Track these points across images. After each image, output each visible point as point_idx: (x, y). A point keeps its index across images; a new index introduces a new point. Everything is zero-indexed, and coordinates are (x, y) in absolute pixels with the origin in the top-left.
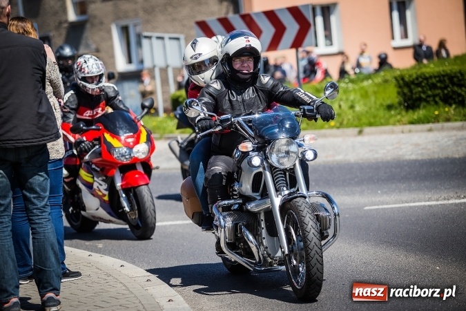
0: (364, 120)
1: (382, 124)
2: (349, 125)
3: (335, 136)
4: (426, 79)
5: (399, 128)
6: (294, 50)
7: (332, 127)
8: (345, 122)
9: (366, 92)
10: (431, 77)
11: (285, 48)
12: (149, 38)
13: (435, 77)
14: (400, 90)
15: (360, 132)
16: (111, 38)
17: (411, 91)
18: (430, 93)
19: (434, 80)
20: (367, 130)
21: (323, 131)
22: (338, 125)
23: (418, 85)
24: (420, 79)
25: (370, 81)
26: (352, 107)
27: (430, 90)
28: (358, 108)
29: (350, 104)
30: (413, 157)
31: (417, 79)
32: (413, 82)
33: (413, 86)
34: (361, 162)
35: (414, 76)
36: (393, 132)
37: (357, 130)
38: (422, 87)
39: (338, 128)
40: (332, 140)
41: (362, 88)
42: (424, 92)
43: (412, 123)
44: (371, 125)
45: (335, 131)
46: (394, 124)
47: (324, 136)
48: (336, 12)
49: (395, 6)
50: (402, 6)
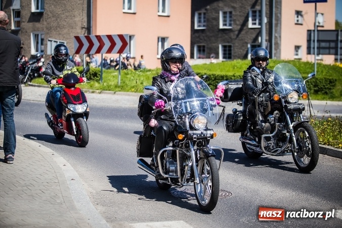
3: (134, 96)
6: (119, 54)
8: (139, 90)
9: (149, 77)
11: (114, 53)
12: (51, 41)
16: (30, 39)
21: (128, 93)
22: (135, 91)
25: (150, 72)
26: (142, 83)
28: (145, 84)
29: (141, 81)
40: (132, 97)
41: (147, 75)
45: (133, 93)
47: (129, 95)
48: (134, 39)
49: (160, 39)
50: (163, 40)
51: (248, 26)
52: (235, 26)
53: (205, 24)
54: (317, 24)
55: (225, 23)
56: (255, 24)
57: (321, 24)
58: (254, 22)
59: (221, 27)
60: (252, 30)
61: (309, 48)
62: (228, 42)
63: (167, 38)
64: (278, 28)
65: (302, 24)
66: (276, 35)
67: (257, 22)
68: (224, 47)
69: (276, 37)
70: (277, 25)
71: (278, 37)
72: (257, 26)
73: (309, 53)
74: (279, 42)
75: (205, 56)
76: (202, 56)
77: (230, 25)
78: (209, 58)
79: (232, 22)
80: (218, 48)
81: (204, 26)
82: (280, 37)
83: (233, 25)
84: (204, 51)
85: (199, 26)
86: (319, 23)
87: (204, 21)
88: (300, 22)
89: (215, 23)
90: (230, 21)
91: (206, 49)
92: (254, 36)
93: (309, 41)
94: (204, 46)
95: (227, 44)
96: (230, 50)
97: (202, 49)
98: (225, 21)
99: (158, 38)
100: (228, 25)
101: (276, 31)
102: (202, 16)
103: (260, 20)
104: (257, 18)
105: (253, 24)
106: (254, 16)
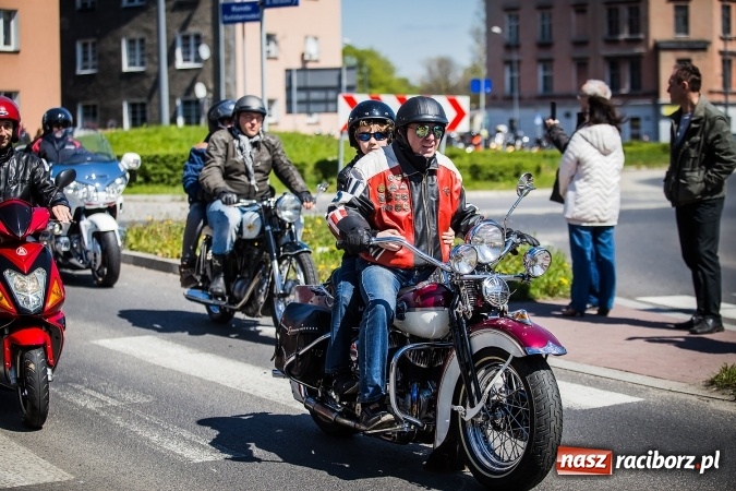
51: (174, 65)
52: (151, 66)
53: (96, 63)
54: (306, 57)
55: (133, 60)
56: (188, 61)
57: (314, 58)
58: (186, 57)
59: (126, 68)
60: (183, 74)
61: (289, 102)
62: (140, 96)
63: (16, 92)
64: (231, 68)
65: (275, 58)
66: (229, 80)
67: (192, 57)
68: (133, 107)
69: (227, 85)
70: (228, 61)
71: (232, 86)
72: (191, 65)
73: (289, 111)
74: (233, 92)
75: (97, 124)
76: (91, 124)
77: (142, 64)
78: (104, 127)
79: (146, 59)
80: (121, 108)
81: (93, 67)
82: (235, 83)
83: (146, 65)
84: (94, 115)
85: (85, 68)
86: (311, 55)
87: (94, 59)
88: (272, 54)
89: (113, 61)
90: (142, 56)
91: (98, 111)
92: (187, 83)
93: (289, 89)
94: (95, 107)
95: (137, 100)
96: (144, 112)
97: (91, 110)
98: (131, 56)
100: (138, 63)
101: (227, 73)
102: (90, 48)
103: (197, 53)
104: (192, 49)
105: (184, 60)
106: (186, 46)
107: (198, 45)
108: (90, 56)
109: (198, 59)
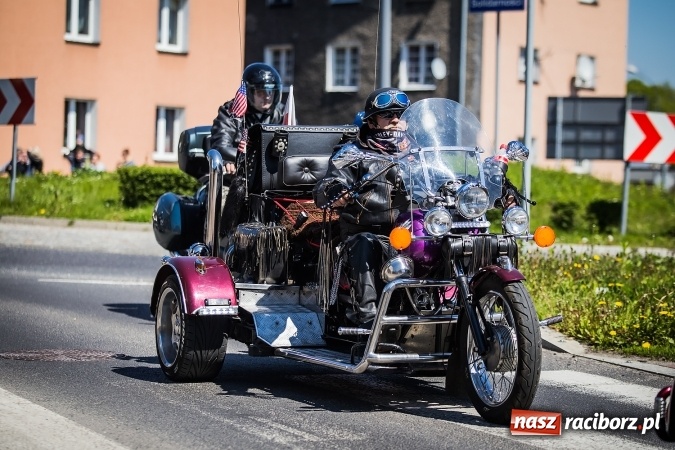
0: (78, 212)
1: (96, 218)
2: (61, 215)
4: (151, 176)
5: (113, 224)
6: (11, 127)
7: (42, 215)
8: (57, 211)
9: (91, 187)
10: (156, 175)
11: (2, 123)
13: (161, 176)
14: (121, 185)
15: (71, 224)
17: (133, 187)
18: (153, 192)
19: (159, 179)
20: (78, 222)
21: (31, 218)
22: (48, 213)
23: (143, 182)
24: (145, 177)
25: (99, 178)
26: (70, 199)
27: (154, 188)
28: (76, 200)
29: (68, 196)
30: (117, 251)
31: (142, 175)
32: (137, 178)
33: (136, 183)
34: (60, 250)
35: (139, 172)
36: (106, 227)
37: (67, 221)
38: (146, 185)
39: (48, 217)
40: (38, 228)
41: (87, 183)
42: (147, 191)
43: (127, 220)
44: (83, 217)
45: (44, 220)
46: (109, 219)
47: (32, 223)
48: (94, 110)
49: (162, 113)
50: (171, 114)
51: (399, 85)
52: (365, 86)
53: (291, 79)
54: (578, 83)
55: (340, 77)
56: (416, 80)
57: (589, 84)
58: (414, 76)
59: (330, 87)
61: (551, 142)
63: (182, 109)
64: (475, 91)
65: (536, 83)
67: (422, 75)
70: (470, 83)
72: (421, 86)
73: (551, 154)
77: (353, 82)
79: (359, 76)
82: (479, 114)
83: (360, 83)
86: (584, 81)
87: (288, 72)
89: (314, 76)
90: (354, 71)
93: (552, 123)
98: (339, 71)
99: (158, 110)
100: (347, 80)
101: (468, 98)
102: (283, 58)
103: (429, 70)
104: (423, 65)
105: (411, 80)
106: (414, 60)
107: (430, 60)
108: (283, 68)
109: (430, 79)
